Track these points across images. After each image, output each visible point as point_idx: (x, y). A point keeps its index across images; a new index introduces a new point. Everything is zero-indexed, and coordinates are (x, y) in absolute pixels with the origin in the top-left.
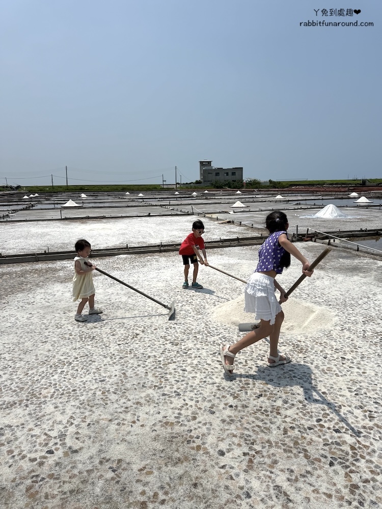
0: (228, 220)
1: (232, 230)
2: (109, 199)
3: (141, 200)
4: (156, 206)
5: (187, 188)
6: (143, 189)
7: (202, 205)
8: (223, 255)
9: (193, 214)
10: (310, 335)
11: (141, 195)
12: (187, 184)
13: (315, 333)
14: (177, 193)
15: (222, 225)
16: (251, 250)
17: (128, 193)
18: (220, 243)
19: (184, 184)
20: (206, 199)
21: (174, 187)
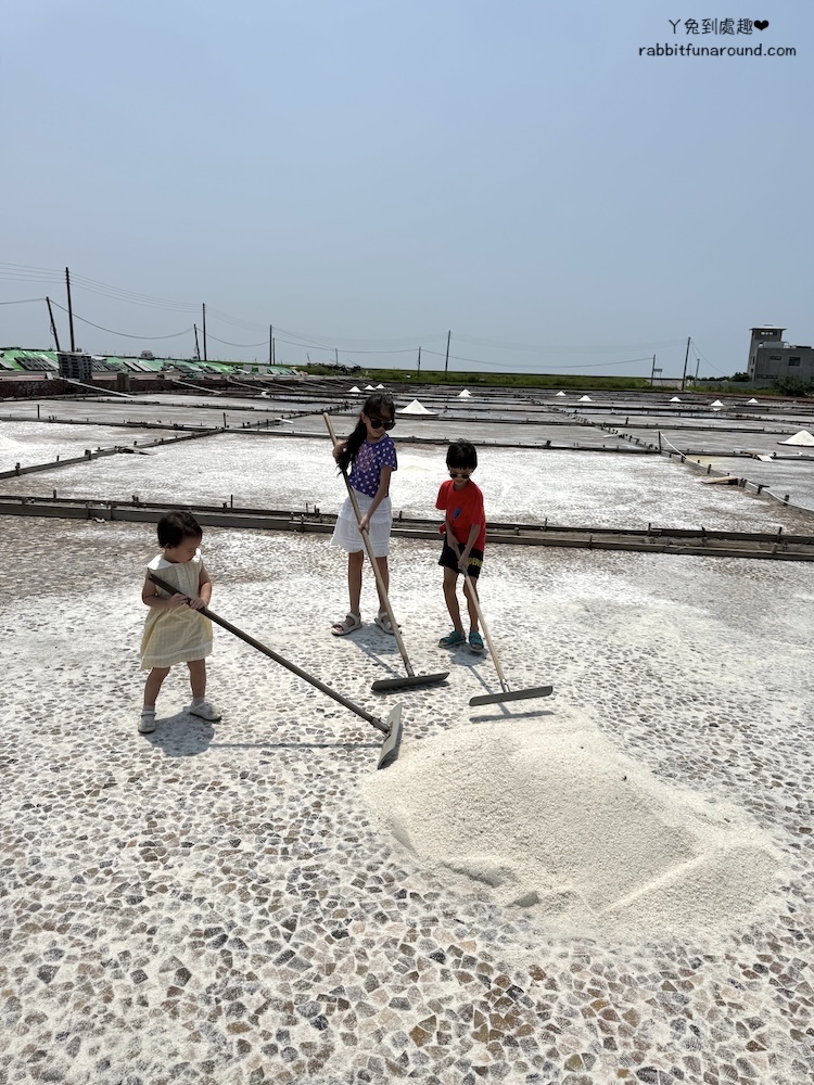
0: (731, 477)
1: (723, 505)
2: (507, 403)
3: (573, 410)
4: (593, 425)
5: (710, 389)
6: (602, 385)
7: (709, 433)
8: (621, 572)
9: (658, 452)
10: (602, 957)
11: (585, 398)
12: (712, 379)
13: (632, 950)
14: (675, 399)
15: (708, 488)
16: (718, 569)
17: (561, 394)
18: (646, 539)
19: (704, 380)
20: (738, 418)
21: (680, 385)
